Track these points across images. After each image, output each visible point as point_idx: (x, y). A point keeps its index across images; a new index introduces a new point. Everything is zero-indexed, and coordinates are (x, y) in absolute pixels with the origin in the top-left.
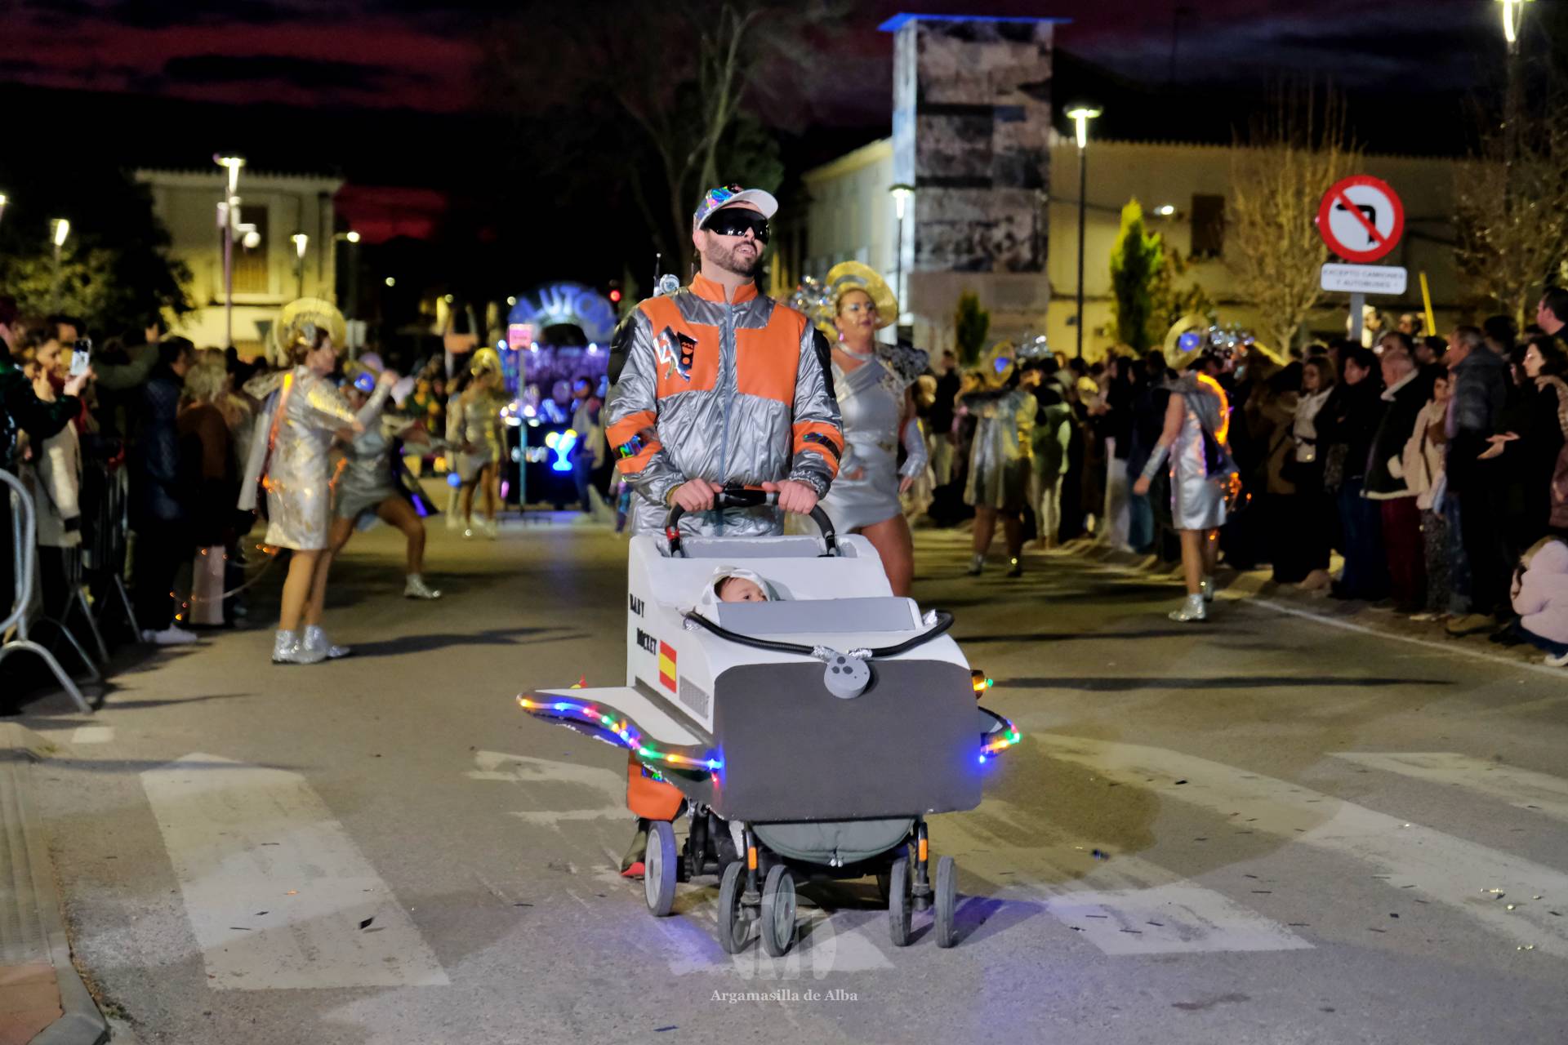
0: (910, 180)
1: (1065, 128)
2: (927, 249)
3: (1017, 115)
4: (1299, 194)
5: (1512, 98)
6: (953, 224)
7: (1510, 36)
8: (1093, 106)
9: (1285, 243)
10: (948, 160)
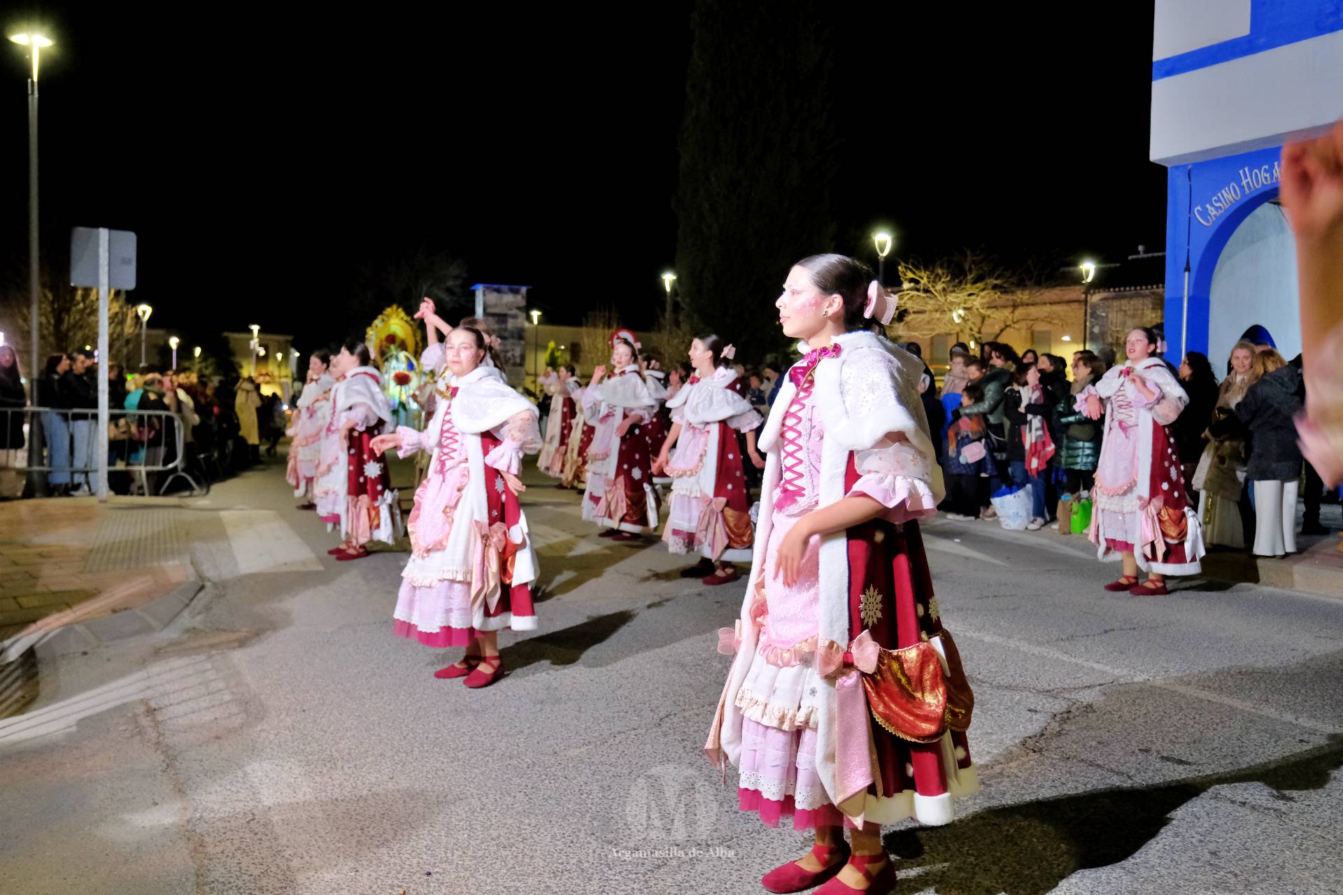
1: (529, 319)
3: (515, 317)
4: (604, 338)
5: (669, 308)
7: (668, 289)
8: (539, 309)
9: (600, 354)
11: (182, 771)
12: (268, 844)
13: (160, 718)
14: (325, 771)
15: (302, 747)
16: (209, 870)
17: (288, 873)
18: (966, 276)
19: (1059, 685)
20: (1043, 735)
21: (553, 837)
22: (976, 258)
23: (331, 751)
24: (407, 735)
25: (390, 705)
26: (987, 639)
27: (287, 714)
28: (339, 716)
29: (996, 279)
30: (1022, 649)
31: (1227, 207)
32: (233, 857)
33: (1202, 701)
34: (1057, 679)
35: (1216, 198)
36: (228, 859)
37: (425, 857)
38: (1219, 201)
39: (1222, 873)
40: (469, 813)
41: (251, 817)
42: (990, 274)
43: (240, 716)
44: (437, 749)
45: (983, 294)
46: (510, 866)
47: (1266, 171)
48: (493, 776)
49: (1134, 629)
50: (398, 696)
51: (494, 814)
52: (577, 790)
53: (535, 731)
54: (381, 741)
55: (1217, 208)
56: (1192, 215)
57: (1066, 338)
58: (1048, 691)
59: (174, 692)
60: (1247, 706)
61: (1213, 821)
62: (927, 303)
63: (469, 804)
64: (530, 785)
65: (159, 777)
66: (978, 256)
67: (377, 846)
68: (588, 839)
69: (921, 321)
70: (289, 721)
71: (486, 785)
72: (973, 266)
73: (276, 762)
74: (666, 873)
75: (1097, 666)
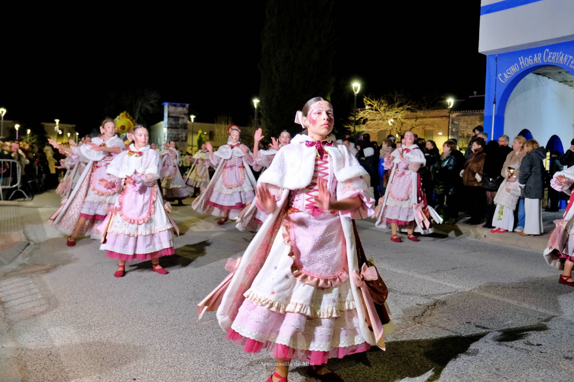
0: (167, 127)
1: (190, 119)
2: (169, 138)
3: (183, 118)
4: (225, 129)
5: (256, 115)
6: (173, 134)
7: (256, 107)
8: (194, 115)
9: (223, 136)
10: (172, 125)
11: (16, 331)
12: (57, 366)
13: (6, 306)
14: (86, 331)
15: (75, 320)
16: (28, 378)
17: (67, 379)
18: (394, 104)
19: (431, 293)
20: (423, 315)
21: (194, 362)
22: (399, 95)
23: (89, 322)
24: (126, 315)
25: (118, 300)
26: (399, 272)
27: (68, 305)
28: (94, 306)
29: (409, 105)
30: (415, 276)
31: (513, 74)
32: (41, 372)
33: (495, 300)
34: (430, 290)
35: (508, 70)
36: (38, 373)
37: (133, 371)
38: (509, 71)
39: (501, 378)
40: (155, 351)
41: (49, 353)
42: (406, 103)
43: (46, 305)
44: (140, 321)
45: (402, 112)
46: (173, 375)
47: (531, 58)
48: (167, 334)
49: (466, 267)
50: (122, 296)
51: (166, 351)
52: (206, 340)
53: (187, 313)
54: (113, 317)
55: (508, 75)
56: (497, 78)
57: (440, 134)
58: (426, 295)
59: (13, 294)
60: (515, 303)
61: (498, 355)
62: (376, 116)
63: (155, 347)
64: (184, 338)
65: (5, 334)
66: (400, 94)
67: (110, 367)
68: (211, 363)
69: (373, 124)
70: (69, 308)
71: (163, 338)
72: (398, 99)
73: (63, 327)
74: (247, 379)
75: (448, 284)
